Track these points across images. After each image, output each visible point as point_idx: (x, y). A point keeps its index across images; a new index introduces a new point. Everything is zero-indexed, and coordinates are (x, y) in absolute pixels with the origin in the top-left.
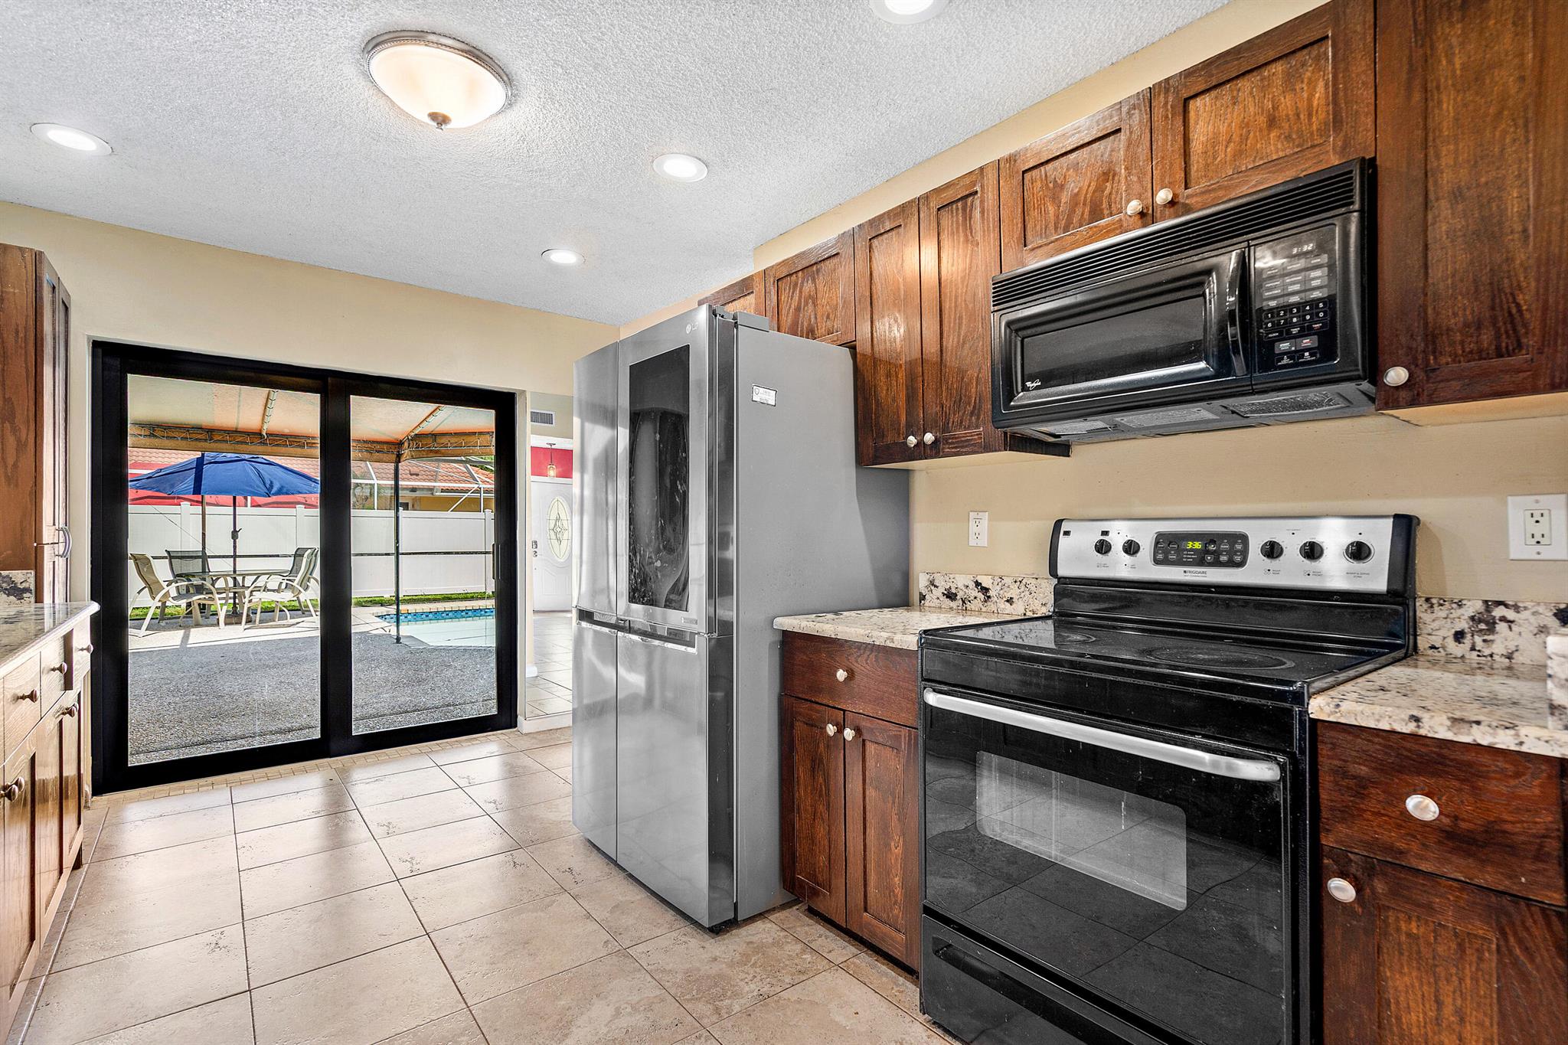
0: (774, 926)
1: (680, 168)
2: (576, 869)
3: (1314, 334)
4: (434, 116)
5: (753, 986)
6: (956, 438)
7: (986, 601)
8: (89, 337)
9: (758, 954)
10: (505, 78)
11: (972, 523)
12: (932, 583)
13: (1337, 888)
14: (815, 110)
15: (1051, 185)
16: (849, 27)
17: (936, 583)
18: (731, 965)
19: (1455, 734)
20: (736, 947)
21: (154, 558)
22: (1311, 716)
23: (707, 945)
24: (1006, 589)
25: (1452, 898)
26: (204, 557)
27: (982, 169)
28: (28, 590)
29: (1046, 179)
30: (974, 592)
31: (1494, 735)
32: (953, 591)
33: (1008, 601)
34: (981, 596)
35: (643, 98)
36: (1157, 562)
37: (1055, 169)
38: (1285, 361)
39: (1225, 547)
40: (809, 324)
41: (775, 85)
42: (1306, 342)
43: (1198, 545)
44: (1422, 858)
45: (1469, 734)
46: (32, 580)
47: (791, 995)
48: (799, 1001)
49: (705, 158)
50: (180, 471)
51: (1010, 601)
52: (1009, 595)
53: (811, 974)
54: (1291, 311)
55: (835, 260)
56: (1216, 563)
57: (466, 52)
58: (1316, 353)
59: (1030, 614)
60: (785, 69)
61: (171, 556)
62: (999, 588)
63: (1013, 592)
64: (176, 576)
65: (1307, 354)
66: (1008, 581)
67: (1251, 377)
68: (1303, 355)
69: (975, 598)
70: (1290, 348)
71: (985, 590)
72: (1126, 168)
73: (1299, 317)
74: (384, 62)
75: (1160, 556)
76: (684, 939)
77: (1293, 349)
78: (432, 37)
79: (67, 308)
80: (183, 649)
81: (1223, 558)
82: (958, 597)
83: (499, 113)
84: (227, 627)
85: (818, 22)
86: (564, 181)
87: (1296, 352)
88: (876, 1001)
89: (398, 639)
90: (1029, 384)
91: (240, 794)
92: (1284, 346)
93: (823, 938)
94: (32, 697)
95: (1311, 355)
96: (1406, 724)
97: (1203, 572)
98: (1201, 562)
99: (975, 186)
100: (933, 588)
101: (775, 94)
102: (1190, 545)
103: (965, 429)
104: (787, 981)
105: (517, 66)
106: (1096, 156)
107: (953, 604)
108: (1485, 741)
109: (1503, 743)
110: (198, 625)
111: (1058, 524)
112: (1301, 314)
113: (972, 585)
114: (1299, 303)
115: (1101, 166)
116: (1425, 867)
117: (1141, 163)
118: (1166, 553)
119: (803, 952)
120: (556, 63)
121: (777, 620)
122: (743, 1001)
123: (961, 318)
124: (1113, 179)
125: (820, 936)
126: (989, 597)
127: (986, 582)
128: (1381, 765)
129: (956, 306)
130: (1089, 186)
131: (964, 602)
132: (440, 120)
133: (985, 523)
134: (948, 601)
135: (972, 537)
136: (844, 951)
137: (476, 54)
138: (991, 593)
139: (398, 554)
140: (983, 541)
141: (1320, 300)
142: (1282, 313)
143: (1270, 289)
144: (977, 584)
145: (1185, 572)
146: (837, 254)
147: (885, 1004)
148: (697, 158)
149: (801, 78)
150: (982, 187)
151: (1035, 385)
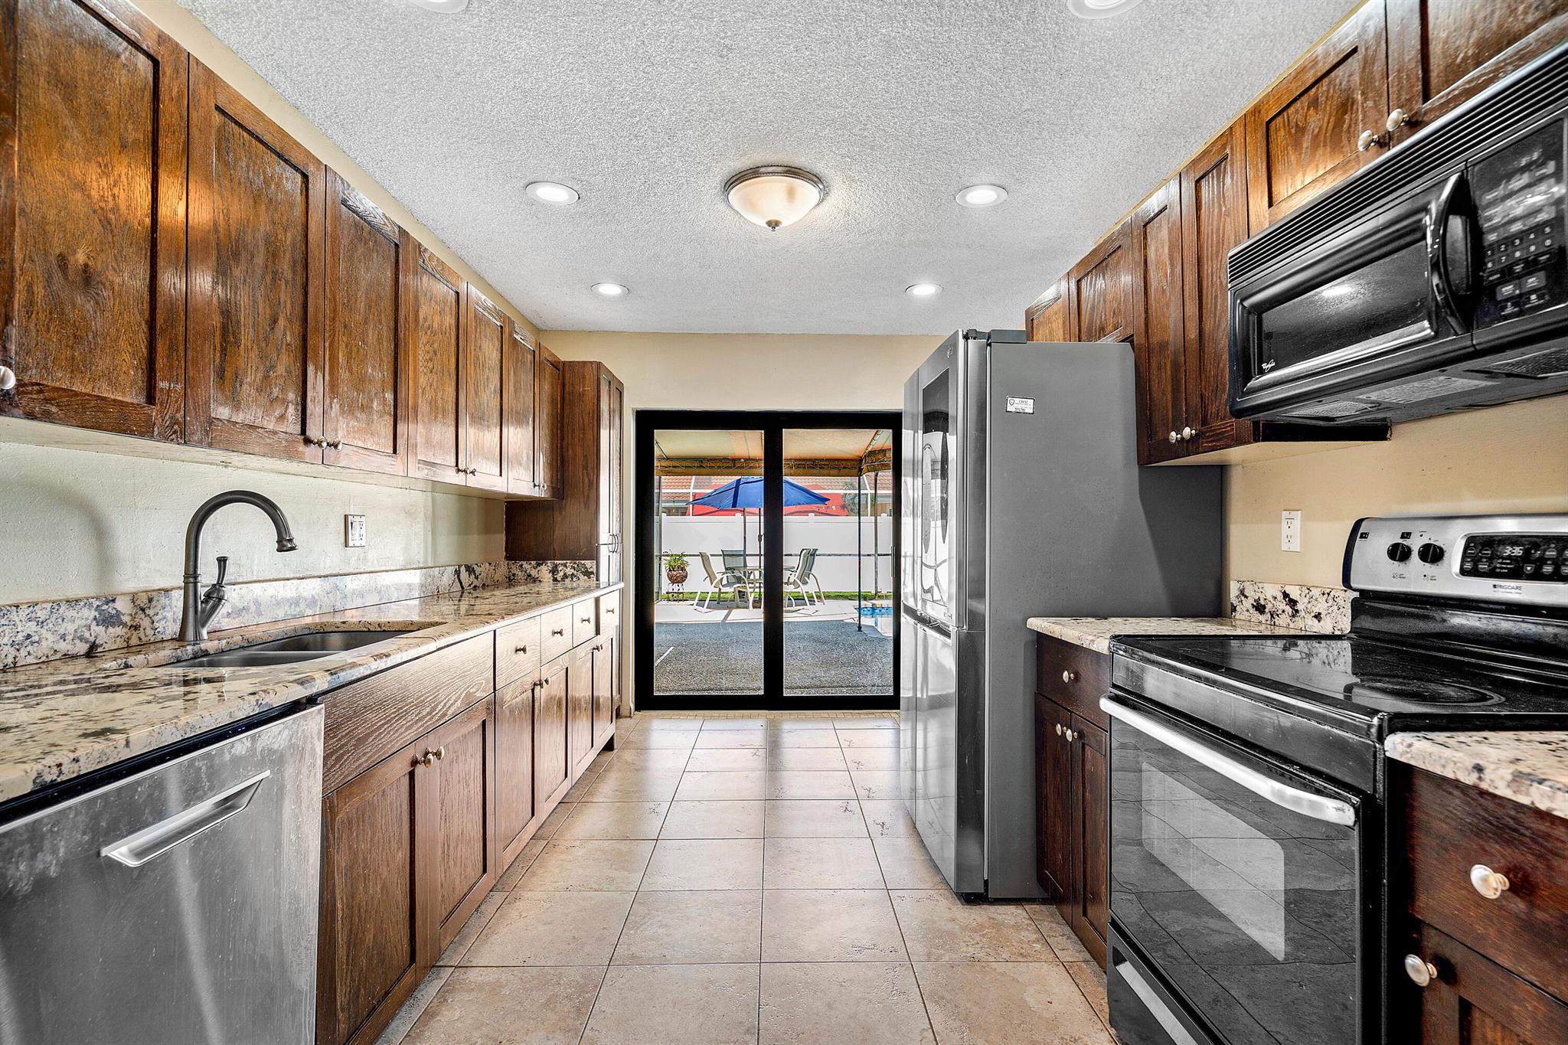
0: (1025, 913)
1: (982, 196)
2: (887, 825)
3: (1540, 270)
4: (769, 223)
5: (971, 949)
6: (1212, 431)
7: (1293, 616)
8: (633, 409)
9: (993, 928)
10: (816, 179)
11: (1284, 525)
12: (1242, 593)
13: (1413, 967)
14: (1079, 111)
15: (1293, 131)
16: (1067, 37)
17: (1246, 594)
18: (964, 929)
19: (1515, 792)
20: (976, 917)
21: (712, 555)
22: (1387, 754)
23: (954, 908)
24: (1314, 602)
25: (1530, 1008)
26: (745, 555)
27: (1231, 128)
28: (592, 573)
29: (1289, 125)
30: (1282, 605)
31: (1551, 798)
32: (1262, 602)
33: (1315, 617)
34: (1288, 609)
35: (919, 156)
36: (1463, 572)
37: (1297, 111)
38: (1509, 310)
39: (1551, 553)
40: (1101, 322)
41: (1026, 106)
42: (1532, 282)
43: (1518, 551)
44: (1498, 949)
45: (1528, 794)
46: (595, 567)
47: (1000, 967)
48: (1003, 974)
49: (998, 183)
50: (721, 492)
51: (1318, 617)
52: (1316, 610)
53: (1031, 959)
54: (1513, 243)
55: (1119, 253)
56: (1537, 576)
57: (786, 172)
58: (1544, 294)
59: (1337, 633)
60: (1027, 92)
61: (725, 555)
62: (1306, 600)
63: (1321, 607)
64: (726, 569)
65: (1533, 297)
66: (1316, 592)
67: (1472, 335)
68: (1529, 298)
69: (1283, 611)
70: (1514, 291)
71: (1293, 603)
72: (1363, 94)
73: (1523, 249)
74: (734, 195)
75: (1468, 566)
76: (937, 898)
77: (1517, 292)
78: (762, 170)
79: (621, 394)
80: (724, 623)
81: (1548, 569)
82: (1267, 610)
83: (818, 204)
84: (755, 610)
85: (1034, 47)
86: (893, 234)
87: (1521, 295)
88: (1078, 1002)
89: (860, 628)
90: (1265, 366)
91: (707, 725)
92: (1507, 290)
93: (1065, 937)
94: (560, 633)
95: (1539, 298)
96: (1469, 774)
97: (1517, 588)
98: (1515, 574)
99: (1225, 149)
100: (1243, 598)
101: (1031, 113)
102: (1508, 551)
103: (1222, 420)
104: (1004, 956)
105: (819, 168)
106: (1335, 86)
107: (1262, 618)
108: (1543, 806)
109: (1561, 810)
110: (738, 607)
111: (1358, 524)
112: (1524, 245)
113: (1280, 596)
114: (1522, 232)
115: (1339, 97)
116: (1504, 961)
117: (1377, 84)
118: (1476, 561)
119: (1037, 941)
120: (843, 156)
121: (1029, 620)
122: (954, 956)
123: (1216, 296)
124: (1352, 109)
125: (1063, 935)
126: (1297, 611)
127: (1294, 594)
128: (1461, 824)
129: (1212, 285)
130: (1328, 123)
131: (1272, 616)
132: (773, 224)
133: (1297, 523)
134: (1256, 614)
135: (1284, 540)
136: (1078, 954)
137: (793, 172)
138: (1299, 607)
139: (859, 555)
140: (1296, 545)
141: (1546, 223)
142: (1503, 248)
143: (1490, 219)
144: (1286, 595)
145: (1495, 586)
146: (1120, 246)
147: (1085, 1006)
148: (991, 184)
149: (1047, 93)
150: (1232, 149)
151: (1270, 366)
